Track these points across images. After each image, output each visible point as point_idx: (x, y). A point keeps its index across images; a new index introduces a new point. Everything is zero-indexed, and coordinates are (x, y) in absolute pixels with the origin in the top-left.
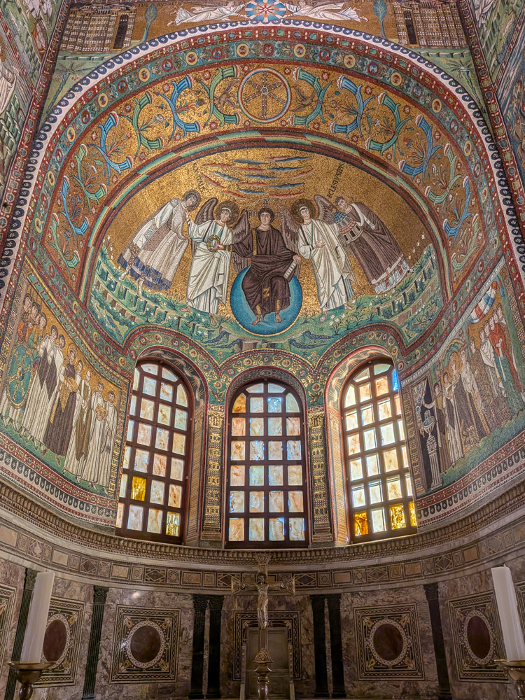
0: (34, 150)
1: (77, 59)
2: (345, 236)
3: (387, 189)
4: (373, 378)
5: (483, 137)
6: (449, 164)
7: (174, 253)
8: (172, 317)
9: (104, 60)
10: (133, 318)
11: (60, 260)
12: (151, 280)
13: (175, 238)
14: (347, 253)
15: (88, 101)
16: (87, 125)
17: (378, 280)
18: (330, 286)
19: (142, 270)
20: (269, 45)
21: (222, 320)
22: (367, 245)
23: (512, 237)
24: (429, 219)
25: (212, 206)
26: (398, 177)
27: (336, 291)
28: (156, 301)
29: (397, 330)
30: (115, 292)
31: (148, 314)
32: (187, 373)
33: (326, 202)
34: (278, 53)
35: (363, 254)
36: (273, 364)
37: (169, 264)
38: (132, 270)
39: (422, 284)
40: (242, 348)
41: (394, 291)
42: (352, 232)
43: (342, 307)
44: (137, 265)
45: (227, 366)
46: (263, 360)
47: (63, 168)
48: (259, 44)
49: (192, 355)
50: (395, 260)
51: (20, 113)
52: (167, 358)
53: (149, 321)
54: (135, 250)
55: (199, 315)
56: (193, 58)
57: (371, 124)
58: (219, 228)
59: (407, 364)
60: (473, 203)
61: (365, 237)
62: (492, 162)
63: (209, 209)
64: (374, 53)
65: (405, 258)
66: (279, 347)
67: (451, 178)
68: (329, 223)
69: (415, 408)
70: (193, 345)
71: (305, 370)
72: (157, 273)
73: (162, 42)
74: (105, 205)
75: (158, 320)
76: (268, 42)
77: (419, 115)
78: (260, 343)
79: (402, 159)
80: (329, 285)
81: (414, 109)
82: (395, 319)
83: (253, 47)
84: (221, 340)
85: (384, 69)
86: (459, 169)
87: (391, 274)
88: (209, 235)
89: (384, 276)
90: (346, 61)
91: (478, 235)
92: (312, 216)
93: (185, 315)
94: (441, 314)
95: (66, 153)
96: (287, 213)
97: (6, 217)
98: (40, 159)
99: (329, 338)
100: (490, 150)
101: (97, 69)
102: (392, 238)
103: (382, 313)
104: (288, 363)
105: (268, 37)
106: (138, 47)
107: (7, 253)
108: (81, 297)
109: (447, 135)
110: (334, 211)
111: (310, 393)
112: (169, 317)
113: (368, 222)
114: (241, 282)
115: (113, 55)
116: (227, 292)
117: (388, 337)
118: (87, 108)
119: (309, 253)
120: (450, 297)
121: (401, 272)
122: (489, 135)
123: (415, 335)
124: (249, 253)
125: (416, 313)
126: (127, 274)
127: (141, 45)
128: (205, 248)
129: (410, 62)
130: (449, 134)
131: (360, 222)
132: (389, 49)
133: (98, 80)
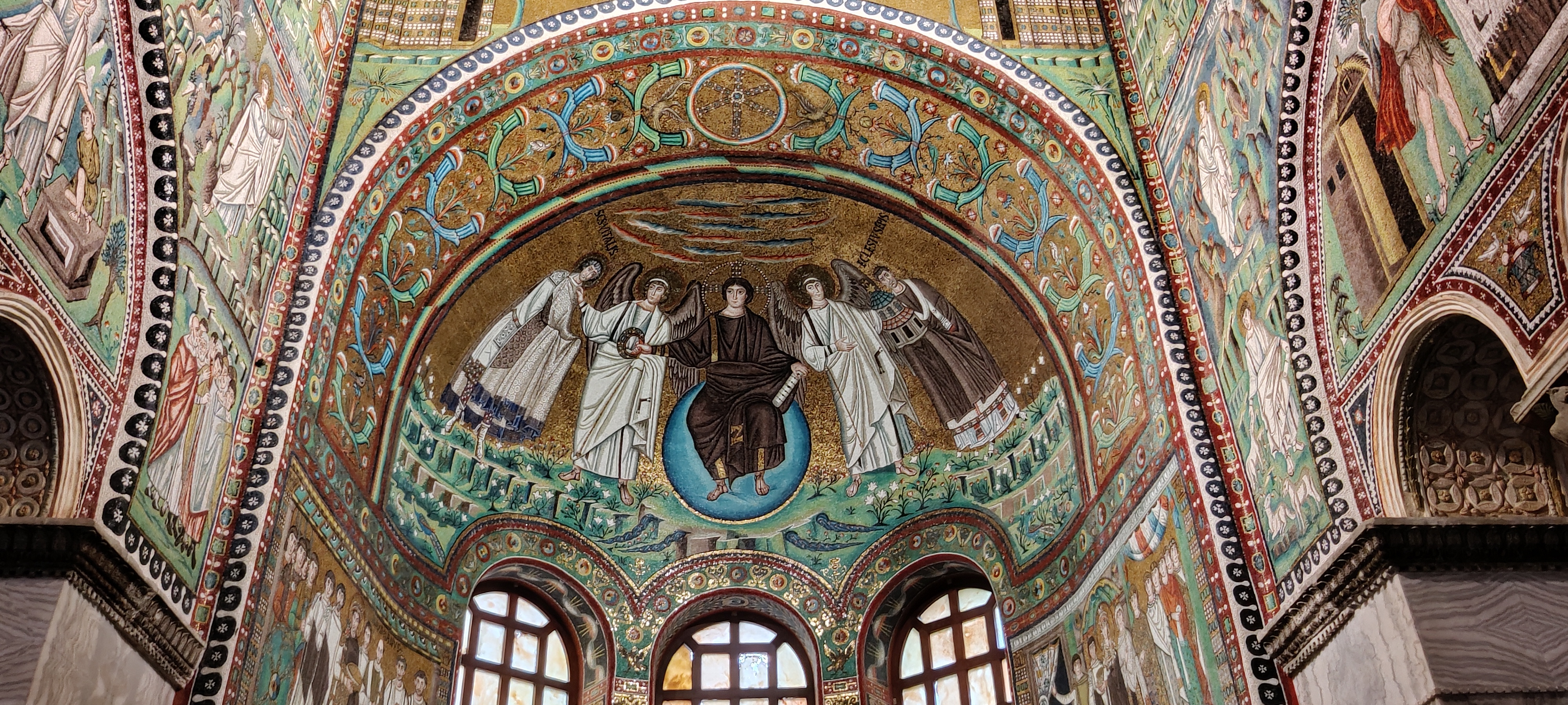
0: (312, 247)
1: (390, 59)
2: (893, 334)
3: (967, 266)
4: (956, 620)
5: (1135, 226)
6: (1078, 251)
7: (552, 366)
8: (543, 493)
9: (442, 65)
10: (464, 506)
11: (345, 438)
12: (503, 423)
13: (554, 340)
14: (899, 365)
15: (409, 139)
16: (403, 180)
17: (961, 423)
18: (867, 424)
19: (488, 406)
20: (747, 30)
21: (645, 492)
22: (938, 354)
23: (1187, 425)
24: (1050, 333)
25: (630, 277)
26: (989, 249)
27: (877, 435)
28: (510, 464)
29: (999, 529)
30: (434, 461)
31: (494, 494)
32: (569, 607)
33: (855, 273)
34: (763, 41)
35: (930, 370)
36: (750, 585)
37: (539, 388)
38: (468, 412)
39: (1043, 448)
40: (685, 552)
41: (991, 448)
42: (906, 329)
43: (891, 469)
44: (477, 400)
45: (655, 590)
46: (729, 575)
47: (358, 265)
48: (728, 28)
49: (582, 572)
50: (992, 390)
51: (290, 182)
52: (533, 579)
53: (497, 506)
54: (475, 371)
55: (597, 484)
56: (606, 51)
57: (938, 161)
58: (643, 315)
59: (1021, 604)
60: (1124, 334)
61: (932, 339)
62: (1152, 276)
63: (625, 280)
64: (938, 53)
65: (1010, 389)
66: (763, 546)
67: (1084, 276)
68: (862, 308)
69: (1038, 699)
70: (585, 549)
71: (818, 598)
72: (515, 407)
73: (550, 29)
74: (426, 305)
75: (514, 503)
76: (744, 25)
77: (1022, 161)
78: (723, 538)
79: (995, 222)
80: (863, 422)
81: (1013, 149)
82: (996, 506)
83: (716, 32)
84: (643, 535)
85: (956, 79)
86: (1097, 266)
87: (985, 415)
88: (622, 327)
89: (971, 416)
90: (887, 60)
91: (1134, 395)
92: (829, 293)
93: (569, 487)
94: (1080, 519)
95: (366, 236)
96: (778, 288)
97: (259, 386)
98: (321, 266)
99: (867, 530)
100: (1148, 252)
101: (429, 81)
102: (985, 350)
103: (969, 489)
104: (782, 583)
105: (743, 17)
106: (505, 39)
107: (261, 458)
108: (375, 496)
109: (1074, 202)
110: (872, 289)
111: (828, 650)
112: (537, 495)
113: (938, 315)
114: (686, 414)
115: (459, 55)
116: (657, 434)
117: (983, 541)
118: (408, 153)
119: (823, 360)
120: (1093, 492)
121: (1003, 414)
122: (1145, 223)
123: (1034, 547)
124: (702, 359)
125: (1035, 502)
126: (458, 420)
127: (509, 35)
128: (615, 351)
129: (1002, 75)
130: (1076, 202)
131: (921, 312)
132: (964, 49)
133: (431, 103)
